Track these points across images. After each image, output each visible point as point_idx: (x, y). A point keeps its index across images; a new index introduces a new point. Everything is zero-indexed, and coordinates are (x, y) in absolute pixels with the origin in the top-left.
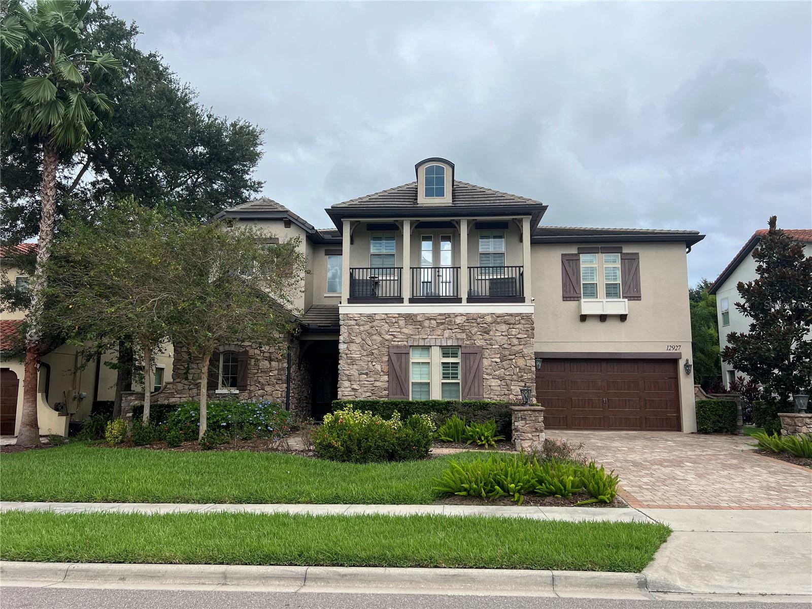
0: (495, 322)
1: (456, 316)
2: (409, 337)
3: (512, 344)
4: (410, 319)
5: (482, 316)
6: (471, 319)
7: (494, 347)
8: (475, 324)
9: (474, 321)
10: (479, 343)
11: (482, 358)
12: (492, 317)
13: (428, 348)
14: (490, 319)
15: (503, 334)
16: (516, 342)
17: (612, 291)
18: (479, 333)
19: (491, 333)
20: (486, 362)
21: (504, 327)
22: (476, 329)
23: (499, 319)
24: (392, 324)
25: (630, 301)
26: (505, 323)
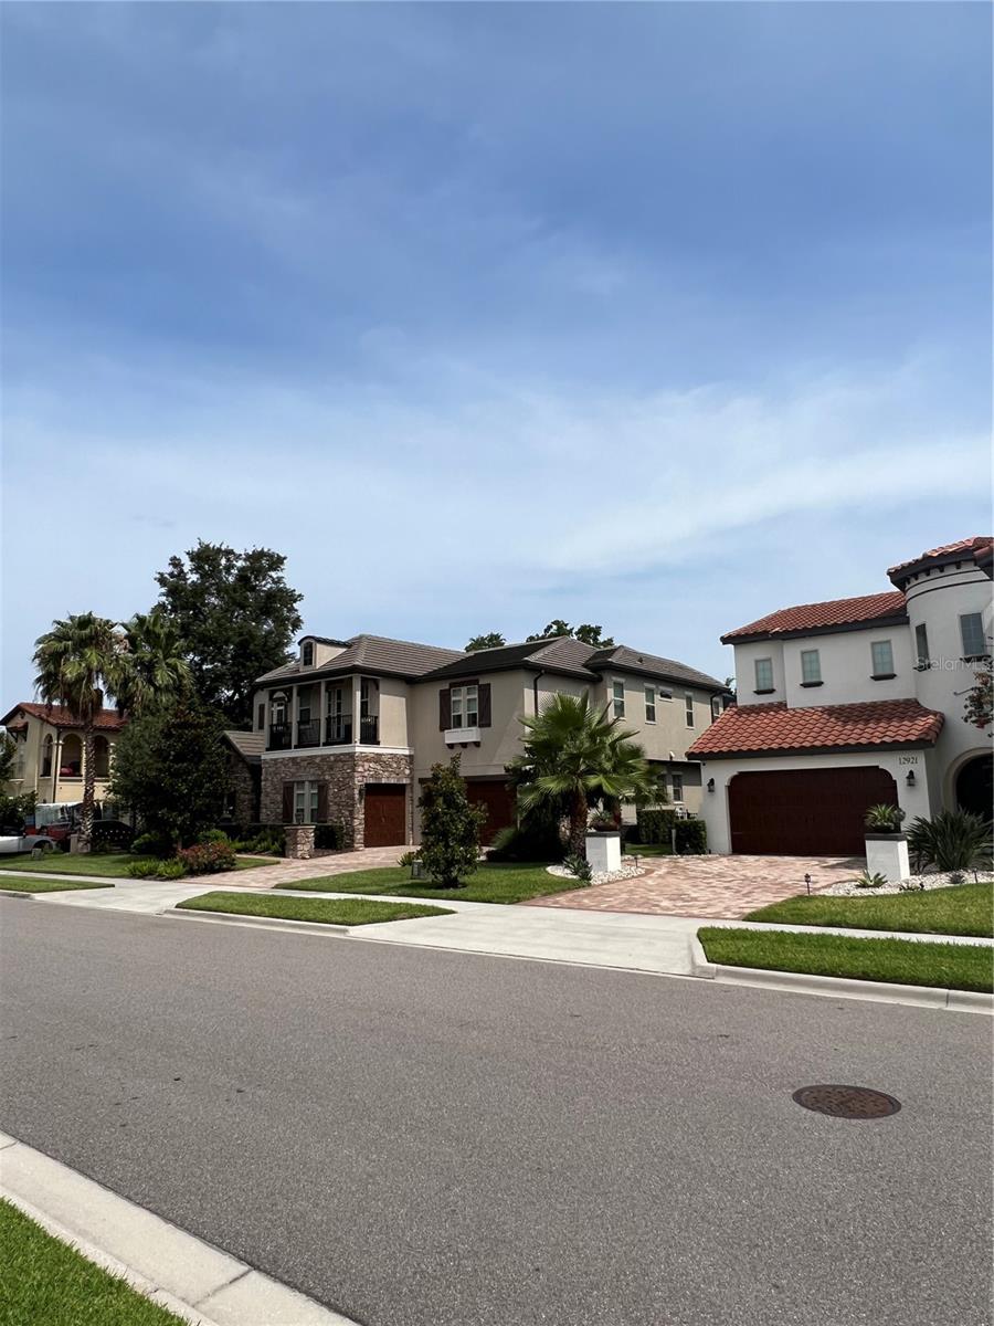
1: (316, 756)
2: (293, 774)
4: (293, 760)
5: (329, 756)
6: (324, 758)
7: (335, 780)
9: (326, 760)
10: (327, 777)
11: (328, 789)
13: (303, 782)
14: (333, 759)
15: (340, 769)
18: (327, 770)
19: (333, 769)
20: (331, 792)
21: (341, 764)
24: (285, 766)
25: (483, 729)
26: (341, 761)
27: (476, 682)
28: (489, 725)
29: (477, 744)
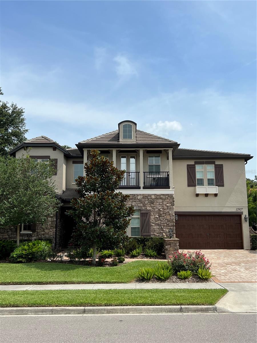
0: (156, 198)
1: (138, 195)
3: (164, 209)
5: (150, 195)
6: (145, 196)
7: (156, 210)
8: (147, 200)
9: (146, 198)
10: (148, 208)
11: (150, 215)
12: (155, 196)
14: (154, 197)
15: (160, 204)
16: (166, 207)
17: (210, 182)
18: (149, 203)
19: (154, 204)
20: (152, 217)
21: (161, 201)
22: (147, 202)
23: (158, 197)
25: (219, 187)
26: (161, 198)
27: (213, 163)
28: (223, 186)
29: (216, 195)
